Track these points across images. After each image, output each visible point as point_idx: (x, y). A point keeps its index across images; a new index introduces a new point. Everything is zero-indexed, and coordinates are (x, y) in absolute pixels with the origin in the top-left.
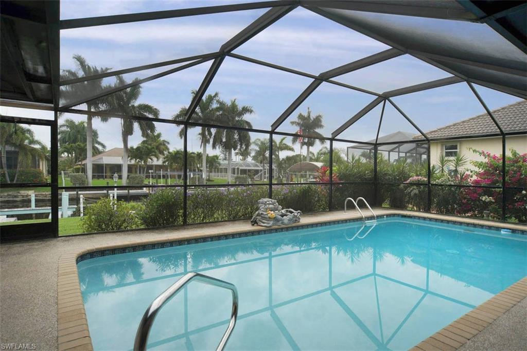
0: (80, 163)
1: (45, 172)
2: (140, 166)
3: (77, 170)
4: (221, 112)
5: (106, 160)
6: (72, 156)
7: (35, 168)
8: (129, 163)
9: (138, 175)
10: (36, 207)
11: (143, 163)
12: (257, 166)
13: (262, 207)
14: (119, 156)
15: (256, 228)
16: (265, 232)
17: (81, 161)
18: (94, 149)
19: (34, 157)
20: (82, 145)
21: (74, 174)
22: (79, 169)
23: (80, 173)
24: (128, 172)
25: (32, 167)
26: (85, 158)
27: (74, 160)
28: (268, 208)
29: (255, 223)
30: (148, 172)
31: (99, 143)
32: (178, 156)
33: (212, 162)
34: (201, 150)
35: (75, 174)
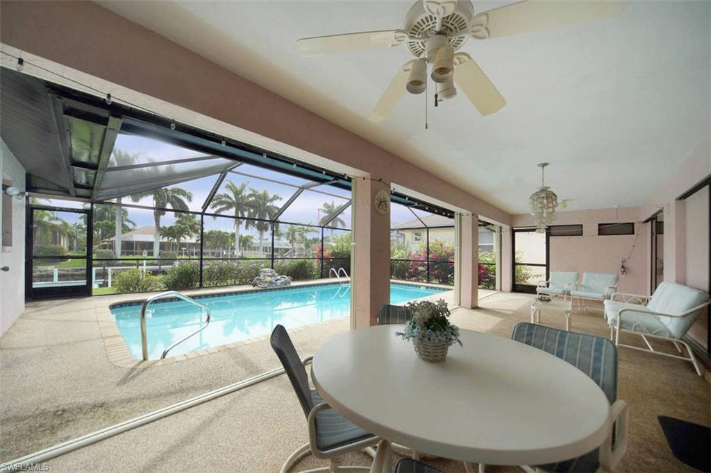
0: (107, 240)
1: (66, 247)
2: (173, 243)
3: (104, 247)
4: (253, 198)
5: (137, 237)
6: (98, 233)
7: (56, 244)
8: (161, 241)
9: (171, 252)
10: (59, 280)
11: (176, 240)
12: (287, 245)
13: (262, 274)
14: (150, 234)
15: (256, 288)
16: (262, 291)
17: (108, 238)
18: (123, 226)
19: (54, 233)
20: (110, 223)
21: (100, 251)
22: (106, 245)
23: (107, 250)
24: (160, 249)
25: (52, 243)
26: (114, 235)
27: (100, 237)
28: (267, 275)
29: (254, 285)
30: (180, 249)
31: (129, 221)
32: (212, 235)
33: (245, 242)
34: (234, 231)
35: (102, 250)
